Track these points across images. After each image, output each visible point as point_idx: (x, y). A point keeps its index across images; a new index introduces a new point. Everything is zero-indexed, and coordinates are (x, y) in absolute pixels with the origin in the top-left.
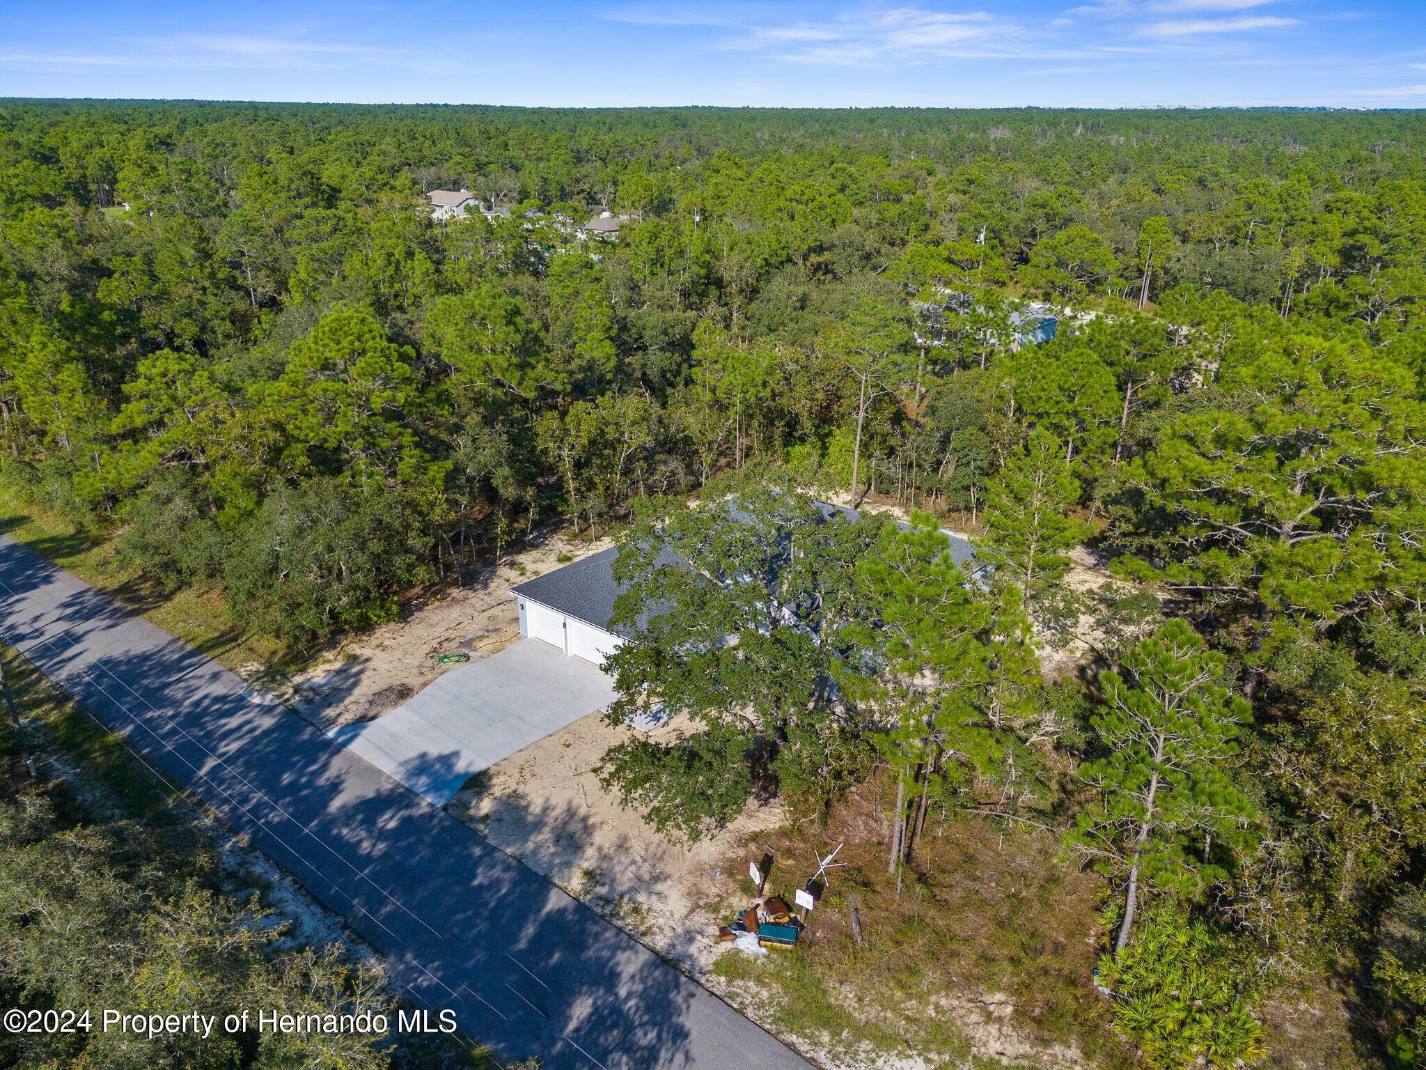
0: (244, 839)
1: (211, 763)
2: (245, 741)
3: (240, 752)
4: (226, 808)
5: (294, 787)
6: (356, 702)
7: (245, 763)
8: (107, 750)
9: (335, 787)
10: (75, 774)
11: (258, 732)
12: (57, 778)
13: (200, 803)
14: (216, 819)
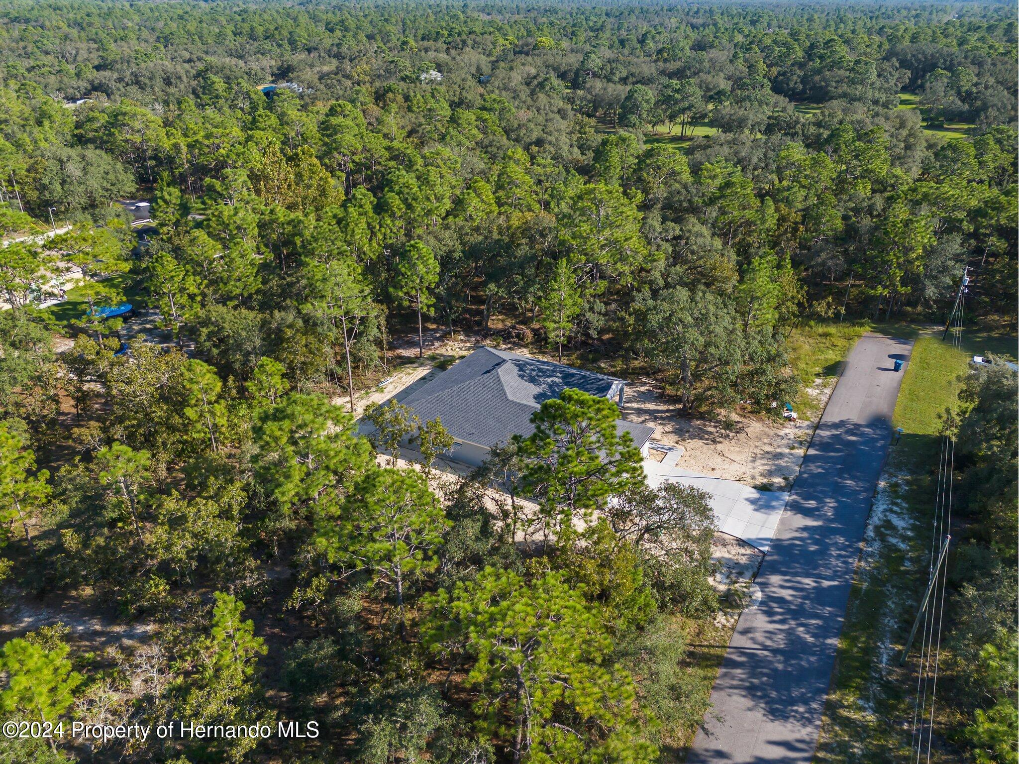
0: (861, 545)
1: (826, 583)
2: (799, 579)
3: (807, 575)
4: (850, 560)
5: (816, 542)
6: (729, 552)
7: (815, 569)
8: (854, 640)
9: (805, 529)
10: (883, 643)
11: (787, 578)
12: (893, 649)
13: (855, 573)
14: (859, 561)
